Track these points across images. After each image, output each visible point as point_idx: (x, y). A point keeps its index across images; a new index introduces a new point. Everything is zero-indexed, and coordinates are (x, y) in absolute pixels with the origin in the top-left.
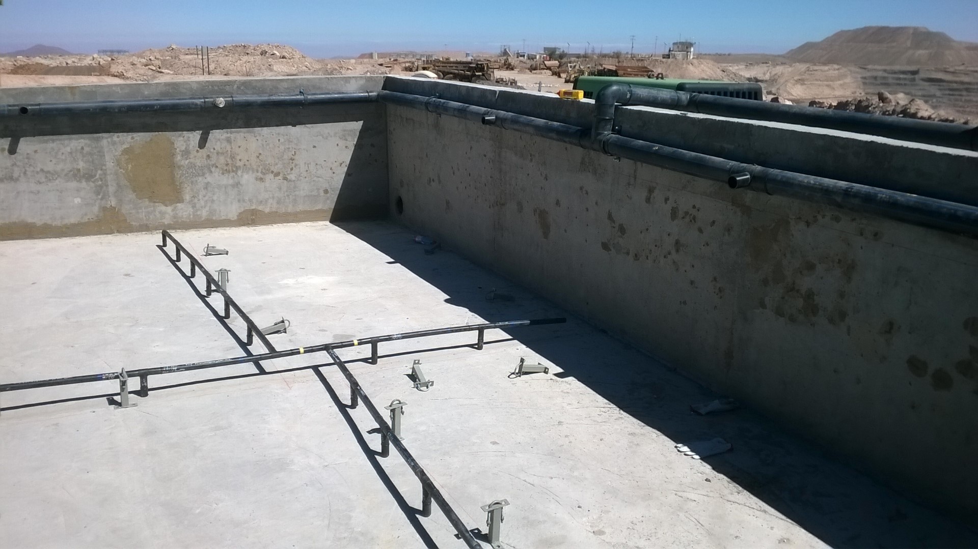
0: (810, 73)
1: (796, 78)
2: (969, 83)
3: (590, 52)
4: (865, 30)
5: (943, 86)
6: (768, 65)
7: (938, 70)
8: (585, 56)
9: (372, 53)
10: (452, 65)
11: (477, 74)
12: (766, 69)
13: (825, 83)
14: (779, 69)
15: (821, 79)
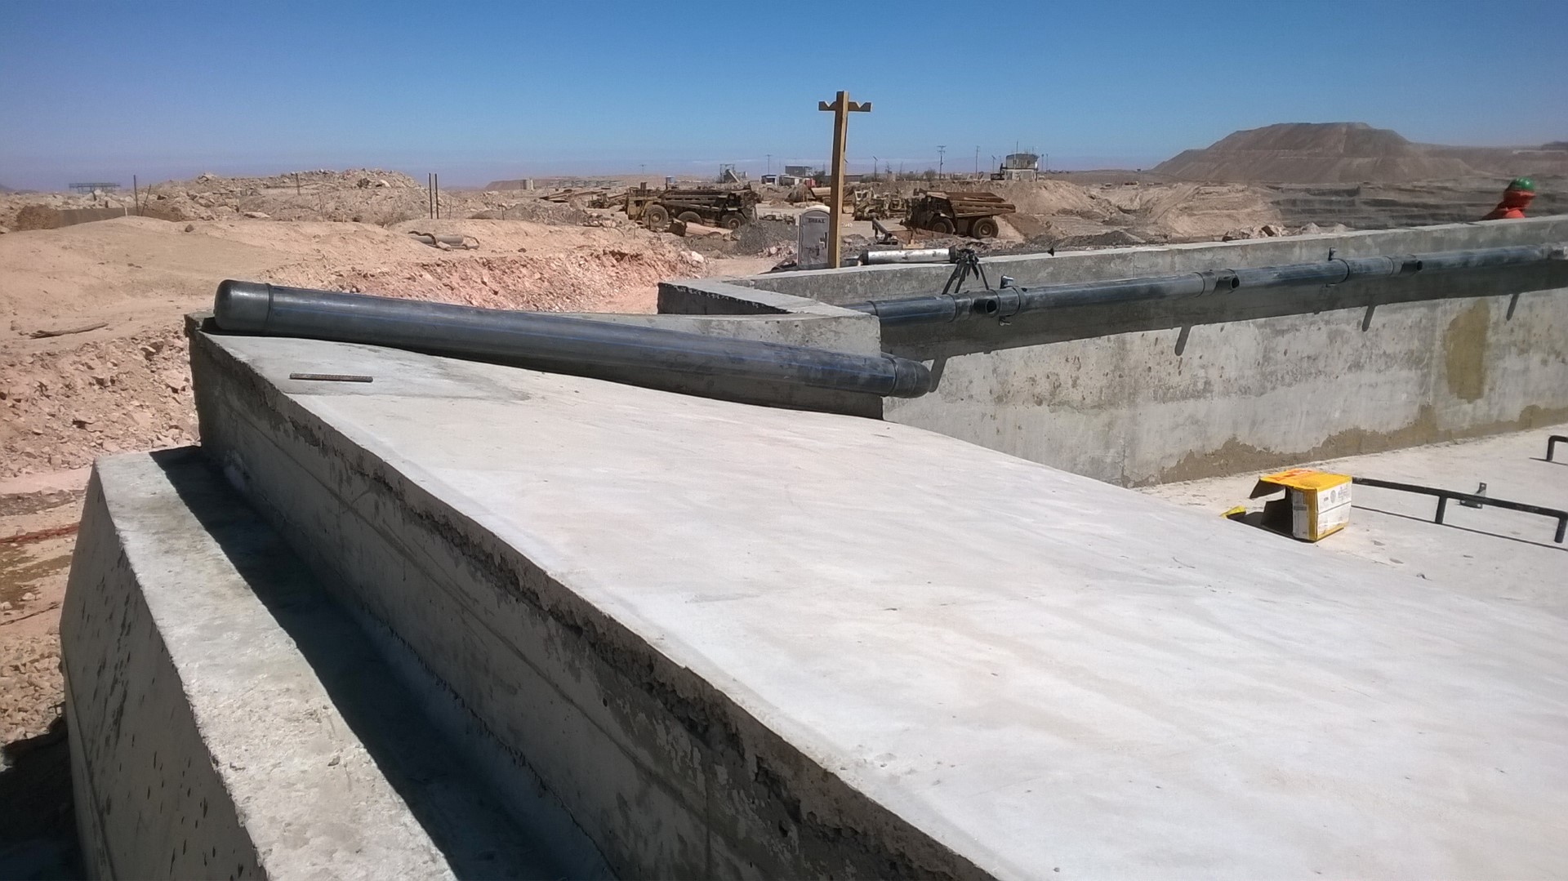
0: (1202, 197)
1: (1179, 206)
2: (1437, 207)
3: (882, 172)
4: (1275, 128)
5: (1397, 211)
6: (1136, 186)
7: (1387, 188)
8: (875, 179)
9: (525, 181)
10: (690, 196)
11: (730, 209)
12: (1134, 192)
13: (1225, 212)
14: (1153, 193)
15: (1218, 207)
